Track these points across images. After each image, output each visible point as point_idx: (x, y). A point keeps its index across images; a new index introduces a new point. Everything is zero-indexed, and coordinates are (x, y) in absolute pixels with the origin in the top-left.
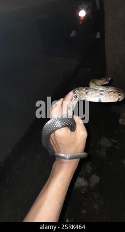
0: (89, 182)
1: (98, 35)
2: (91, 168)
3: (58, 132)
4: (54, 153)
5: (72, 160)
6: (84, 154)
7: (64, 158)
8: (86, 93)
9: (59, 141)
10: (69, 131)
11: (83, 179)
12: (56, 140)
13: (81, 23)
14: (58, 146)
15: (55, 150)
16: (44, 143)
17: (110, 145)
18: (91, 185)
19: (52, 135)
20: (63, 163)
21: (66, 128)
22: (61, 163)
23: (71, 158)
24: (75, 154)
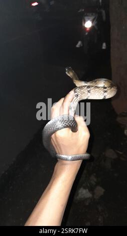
0: (93, 194)
1: (104, 46)
2: (95, 180)
3: (59, 133)
4: (56, 154)
5: (74, 162)
6: (87, 155)
7: (66, 160)
8: (89, 91)
9: (61, 143)
10: (71, 131)
11: (87, 190)
12: (57, 141)
13: (87, 34)
14: (60, 148)
15: (57, 151)
16: (45, 143)
17: (115, 156)
18: (95, 197)
19: (53, 136)
20: (65, 164)
21: (67, 129)
22: (63, 164)
23: (73, 160)
24: (77, 156)
